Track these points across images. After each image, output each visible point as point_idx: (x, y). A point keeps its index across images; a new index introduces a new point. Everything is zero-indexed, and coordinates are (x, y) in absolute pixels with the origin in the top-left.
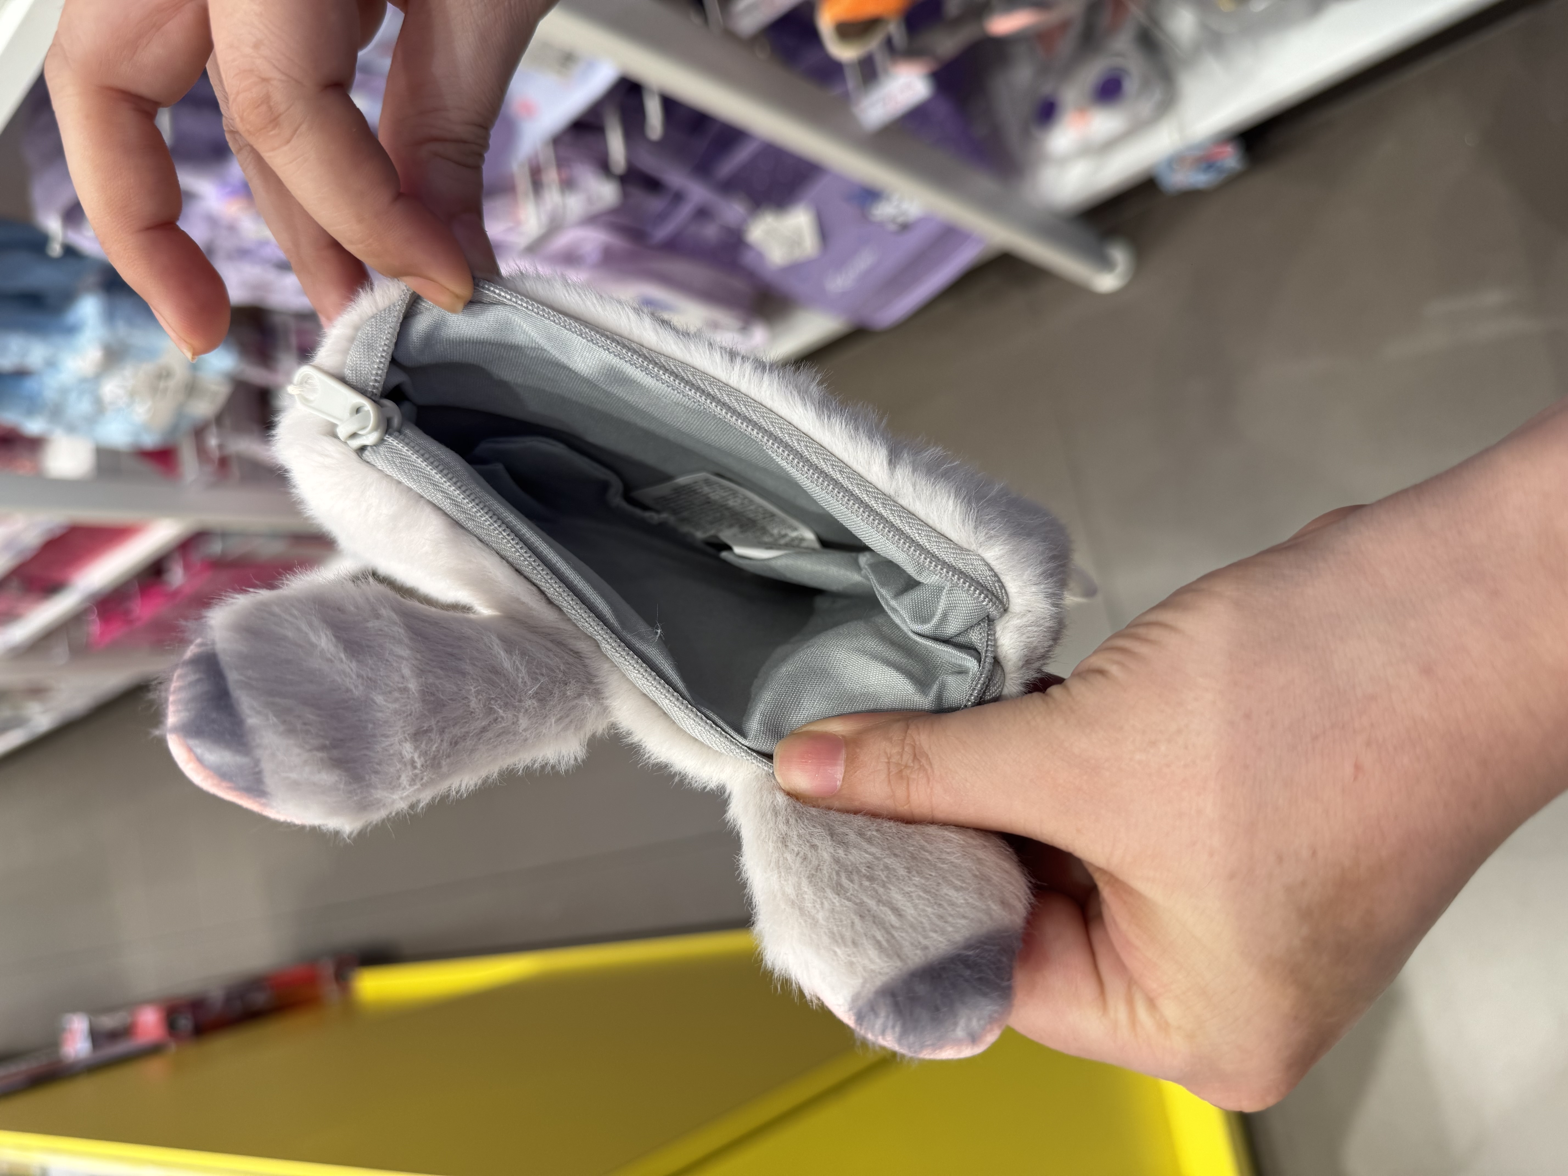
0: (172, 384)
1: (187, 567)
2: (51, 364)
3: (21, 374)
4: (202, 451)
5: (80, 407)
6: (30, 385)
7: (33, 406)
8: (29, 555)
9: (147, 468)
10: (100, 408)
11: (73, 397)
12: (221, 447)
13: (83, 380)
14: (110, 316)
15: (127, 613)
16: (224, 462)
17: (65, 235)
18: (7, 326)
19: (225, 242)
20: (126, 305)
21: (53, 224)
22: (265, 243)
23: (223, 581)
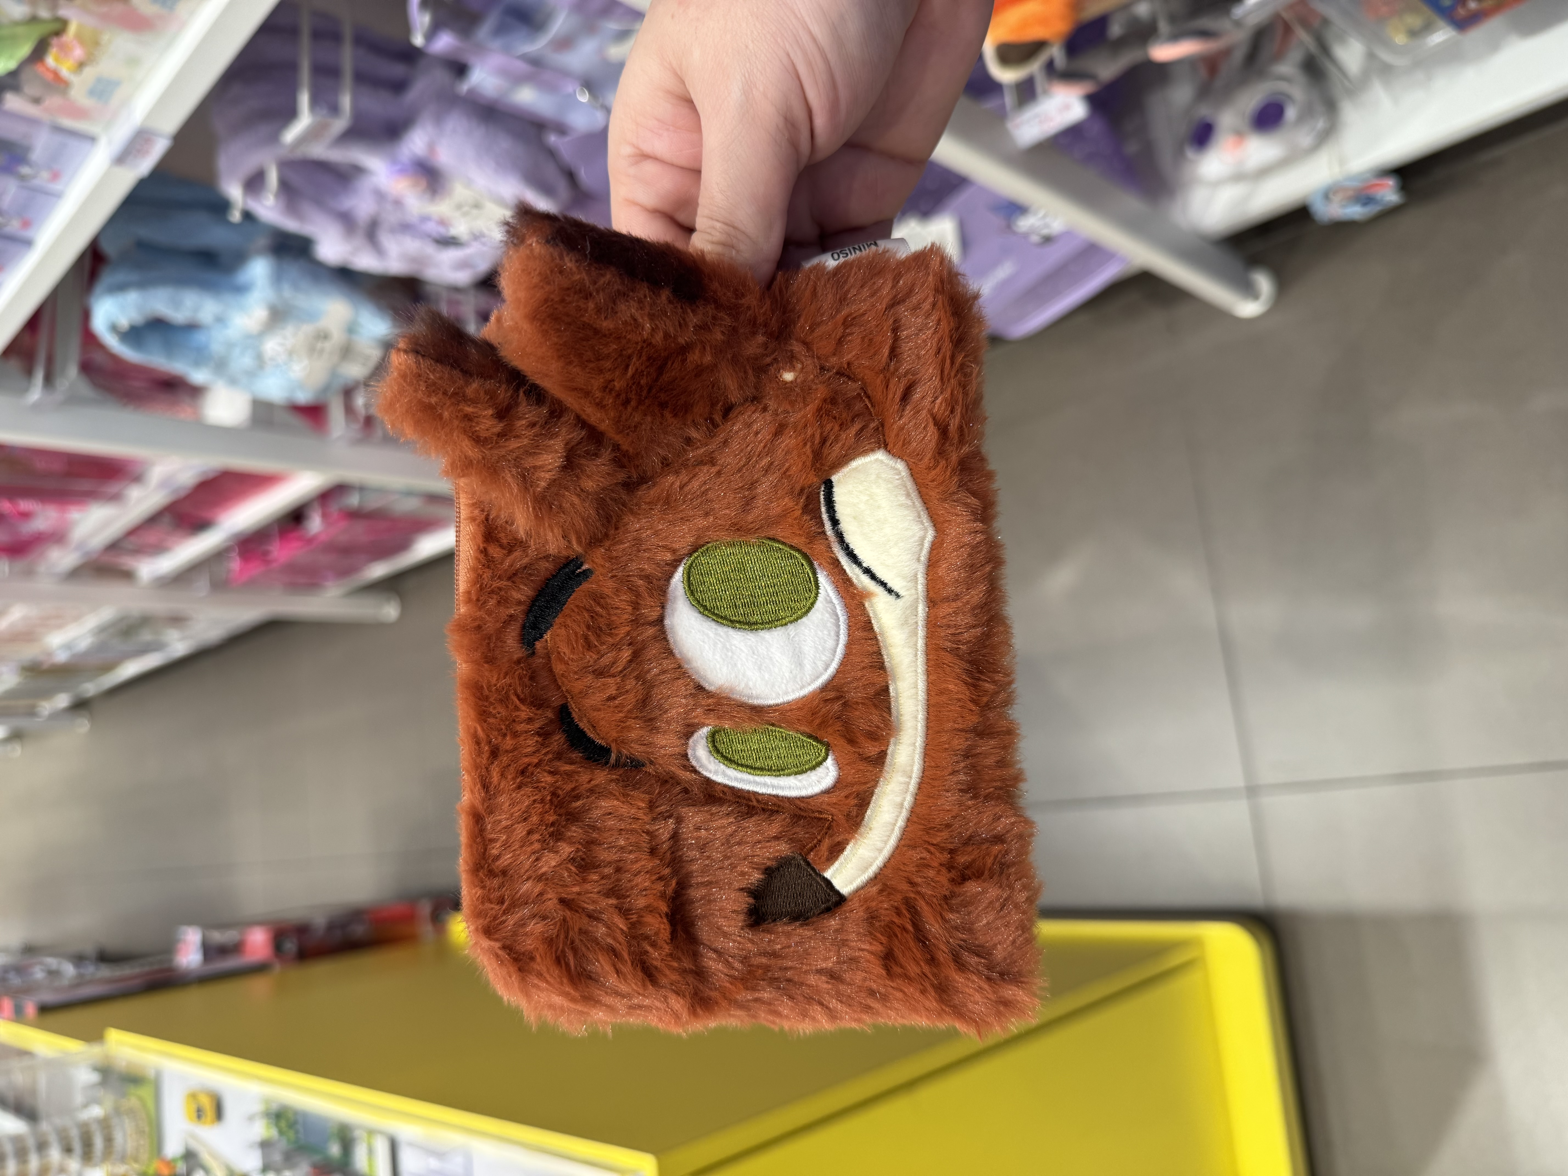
0: (328, 345)
1: (325, 516)
2: (220, 320)
3: (192, 327)
4: (349, 410)
5: (243, 361)
6: (200, 338)
7: (201, 357)
8: (183, 494)
9: (297, 421)
10: (260, 363)
11: (237, 351)
12: (367, 407)
13: (248, 337)
14: (277, 278)
15: (266, 553)
16: (368, 422)
17: (245, 202)
18: (182, 282)
19: (391, 217)
20: (293, 269)
21: (234, 192)
22: (425, 219)
23: (359, 532)
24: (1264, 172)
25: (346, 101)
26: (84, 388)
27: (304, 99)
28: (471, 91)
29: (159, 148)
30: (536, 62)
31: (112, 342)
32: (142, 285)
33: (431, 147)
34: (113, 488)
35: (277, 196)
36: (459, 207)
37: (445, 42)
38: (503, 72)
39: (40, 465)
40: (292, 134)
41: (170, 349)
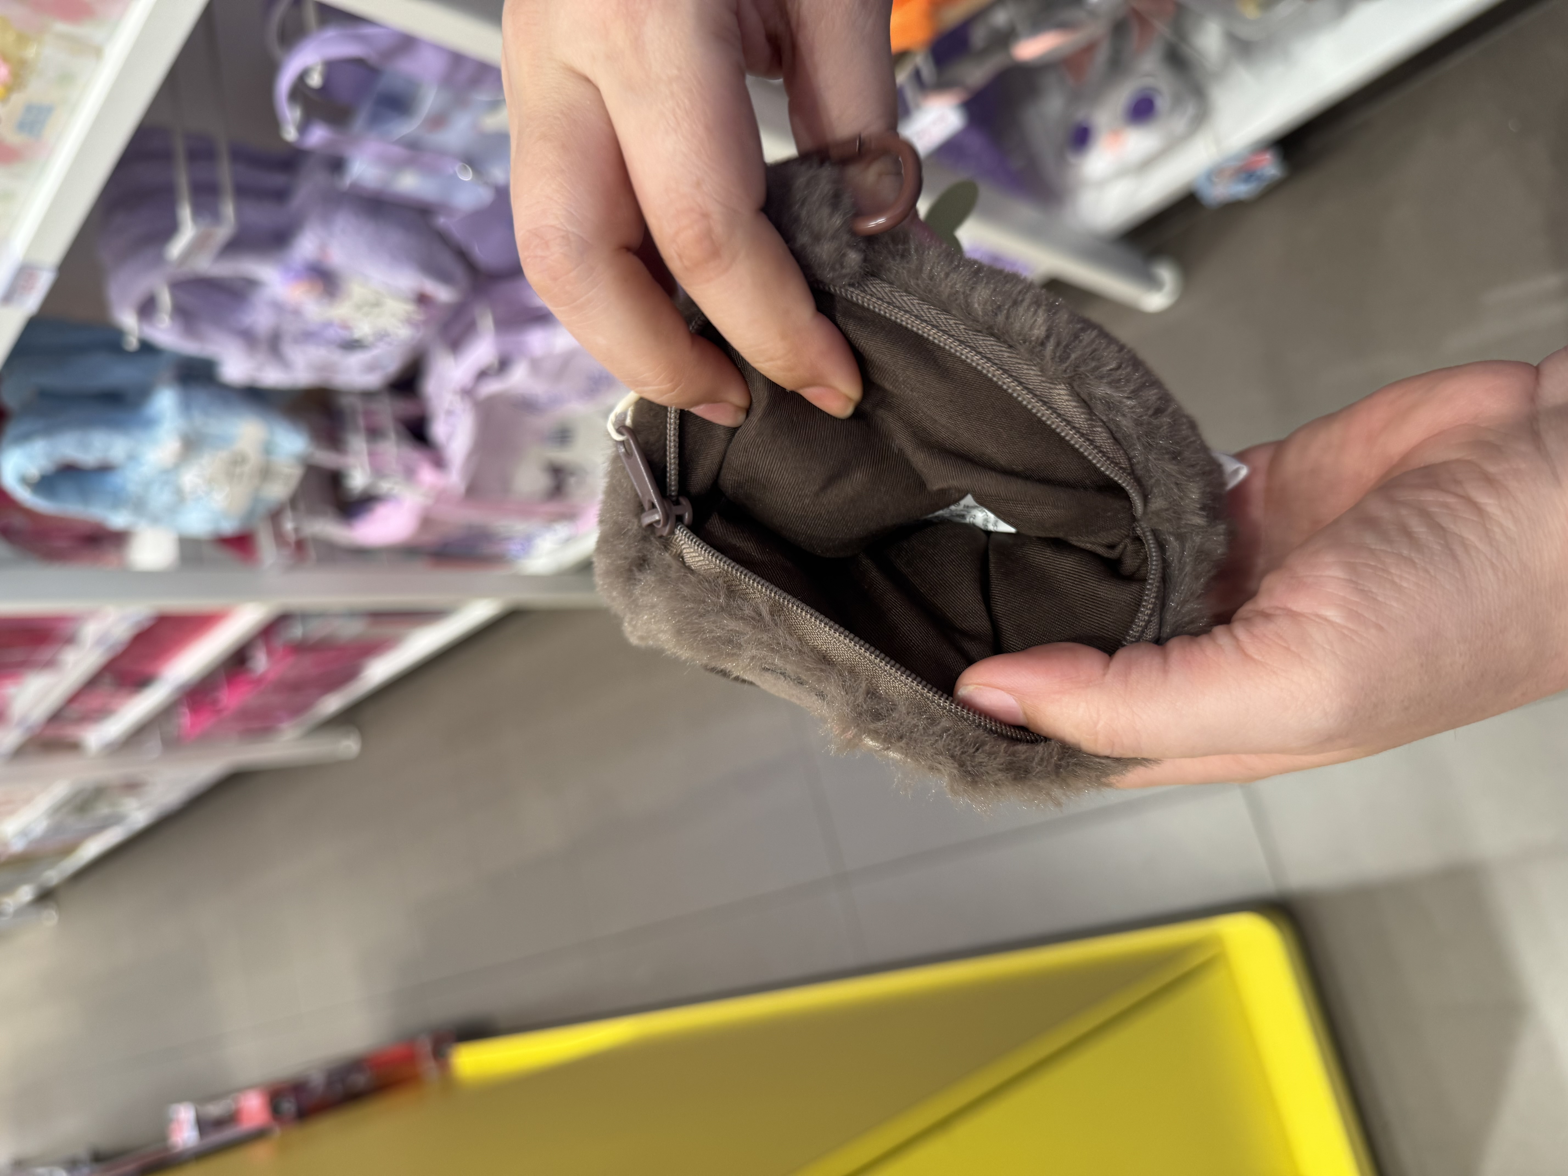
0: (247, 468)
1: (270, 653)
2: (132, 457)
3: (105, 469)
4: (279, 536)
5: (162, 498)
6: (116, 480)
7: (118, 500)
8: (120, 649)
9: (225, 554)
10: (180, 496)
11: (154, 489)
12: (297, 530)
13: (164, 472)
14: (186, 406)
15: (215, 702)
16: (300, 546)
17: (140, 330)
18: (88, 423)
19: (290, 327)
20: (201, 396)
21: (128, 320)
22: (328, 324)
23: (306, 666)
24: (1146, 165)
25: (229, 211)
26: (4, 549)
27: (185, 213)
28: (354, 186)
29: (44, 281)
30: (413, 145)
31: (24, 495)
32: (47, 432)
33: (323, 248)
34: (46, 654)
35: (172, 318)
36: (359, 307)
37: (317, 136)
38: (381, 160)
40: (177, 248)
41: (85, 496)
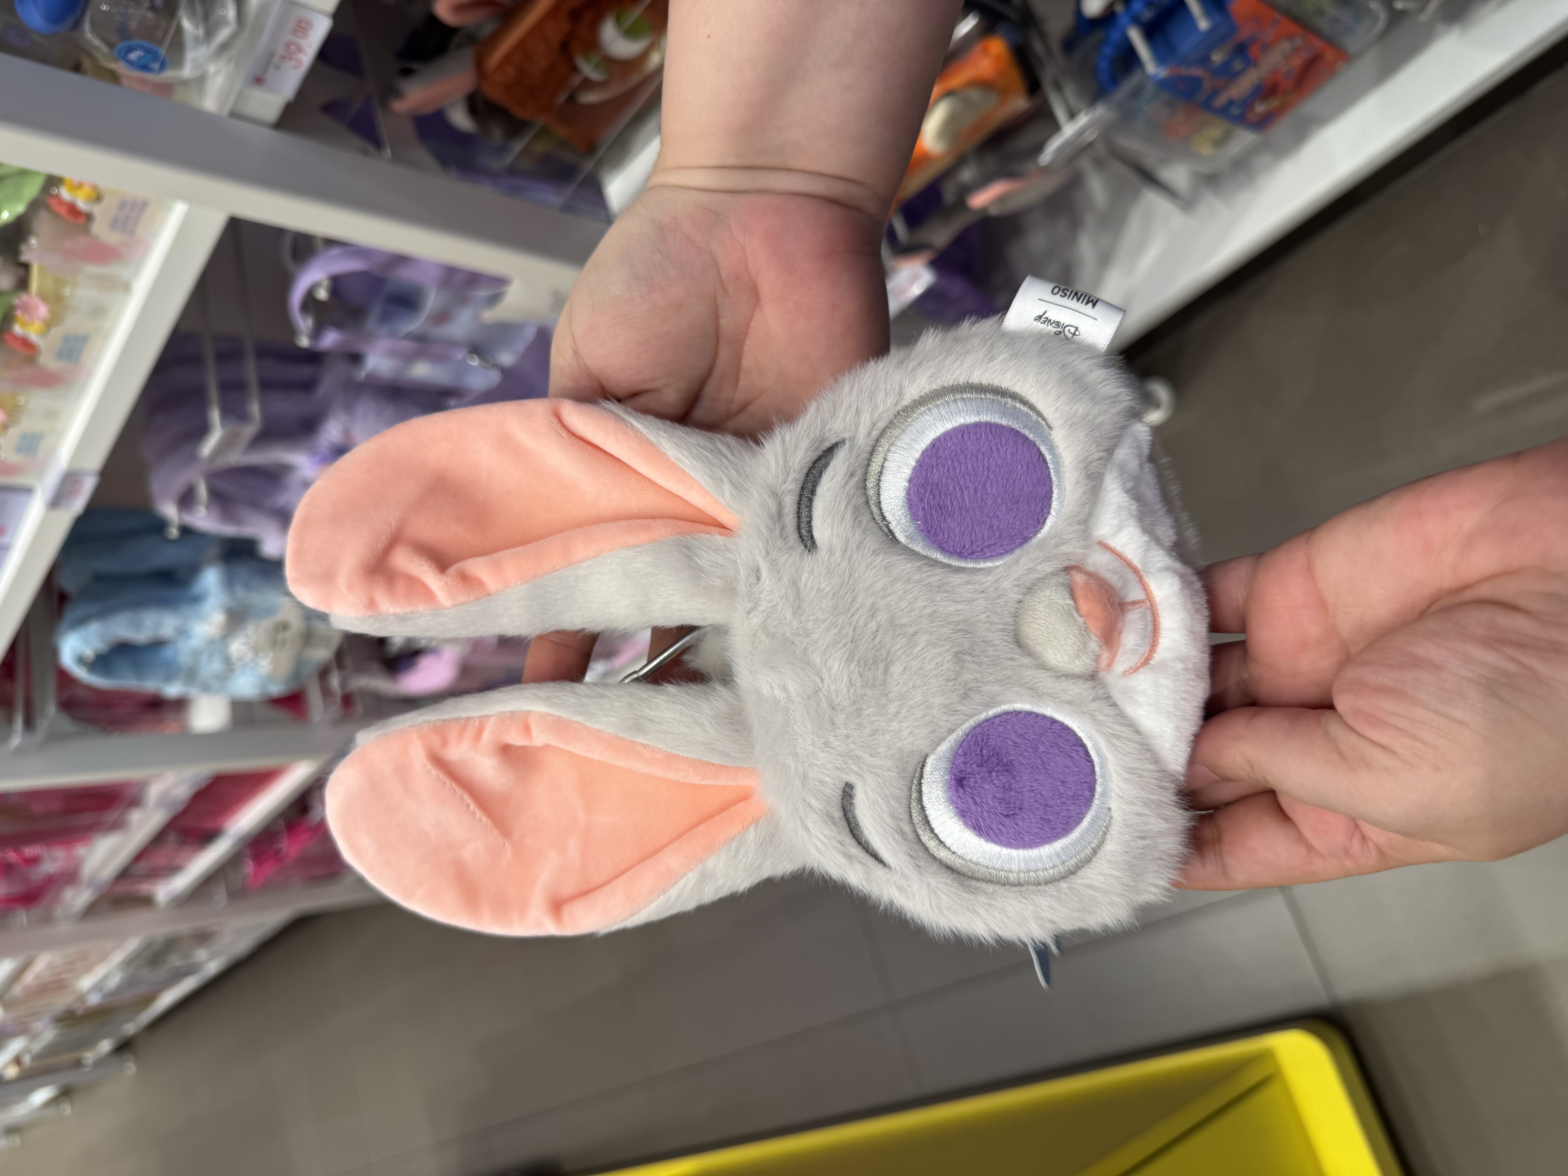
0: (288, 635)
2: (183, 632)
3: (158, 644)
4: (326, 692)
5: (212, 667)
6: (167, 653)
7: (171, 672)
8: (180, 808)
9: (279, 714)
10: (229, 665)
11: (204, 659)
12: (343, 686)
13: (211, 642)
14: (229, 583)
15: (278, 852)
16: (347, 700)
17: (180, 519)
18: (139, 604)
20: (243, 570)
21: (170, 511)
25: (255, 409)
26: (65, 724)
27: (215, 416)
28: (369, 376)
29: (88, 485)
30: (421, 339)
31: (81, 673)
32: (102, 615)
33: (346, 433)
34: (111, 816)
35: (208, 507)
37: (330, 339)
38: (393, 353)
39: (38, 808)
40: (208, 447)
41: (139, 669)
